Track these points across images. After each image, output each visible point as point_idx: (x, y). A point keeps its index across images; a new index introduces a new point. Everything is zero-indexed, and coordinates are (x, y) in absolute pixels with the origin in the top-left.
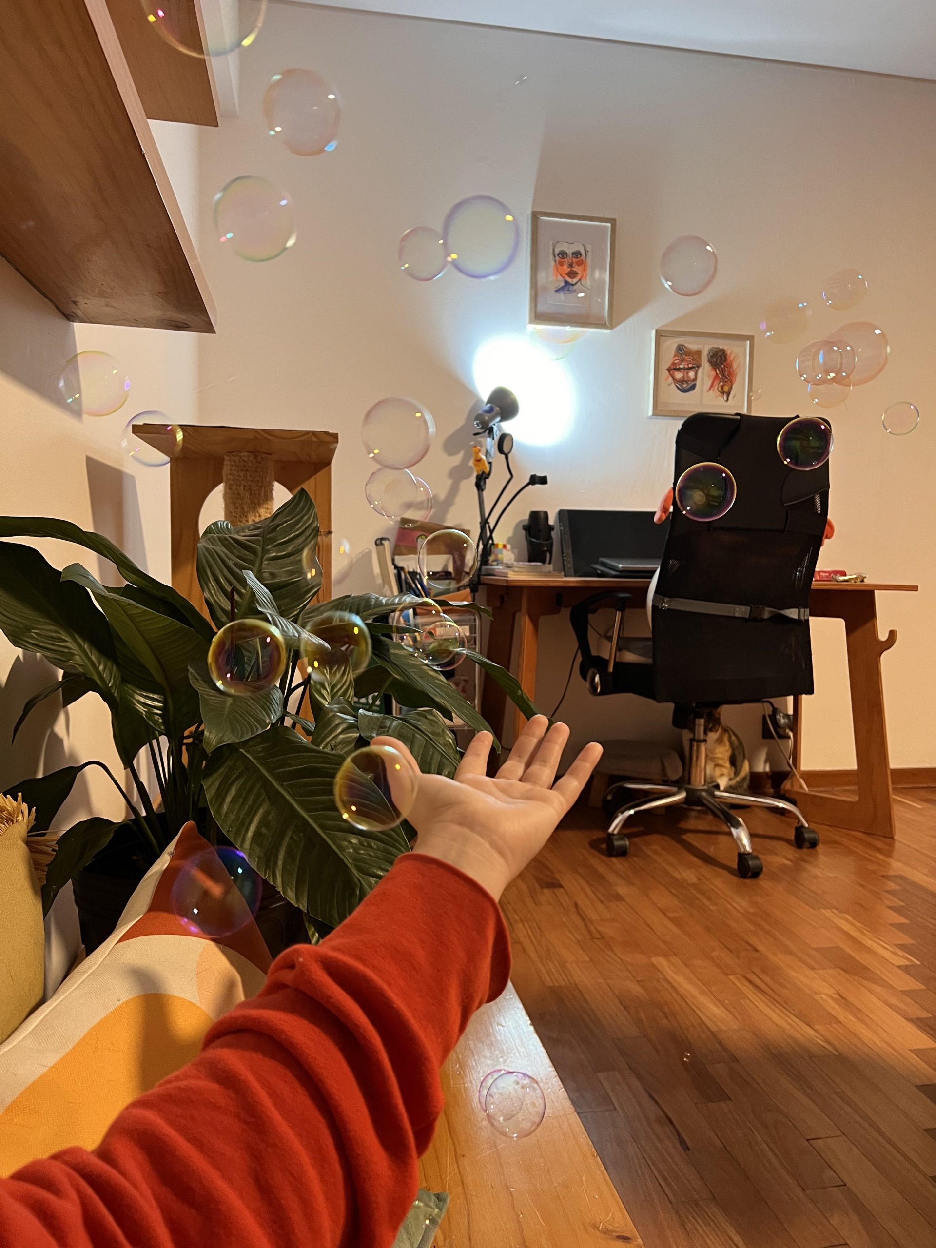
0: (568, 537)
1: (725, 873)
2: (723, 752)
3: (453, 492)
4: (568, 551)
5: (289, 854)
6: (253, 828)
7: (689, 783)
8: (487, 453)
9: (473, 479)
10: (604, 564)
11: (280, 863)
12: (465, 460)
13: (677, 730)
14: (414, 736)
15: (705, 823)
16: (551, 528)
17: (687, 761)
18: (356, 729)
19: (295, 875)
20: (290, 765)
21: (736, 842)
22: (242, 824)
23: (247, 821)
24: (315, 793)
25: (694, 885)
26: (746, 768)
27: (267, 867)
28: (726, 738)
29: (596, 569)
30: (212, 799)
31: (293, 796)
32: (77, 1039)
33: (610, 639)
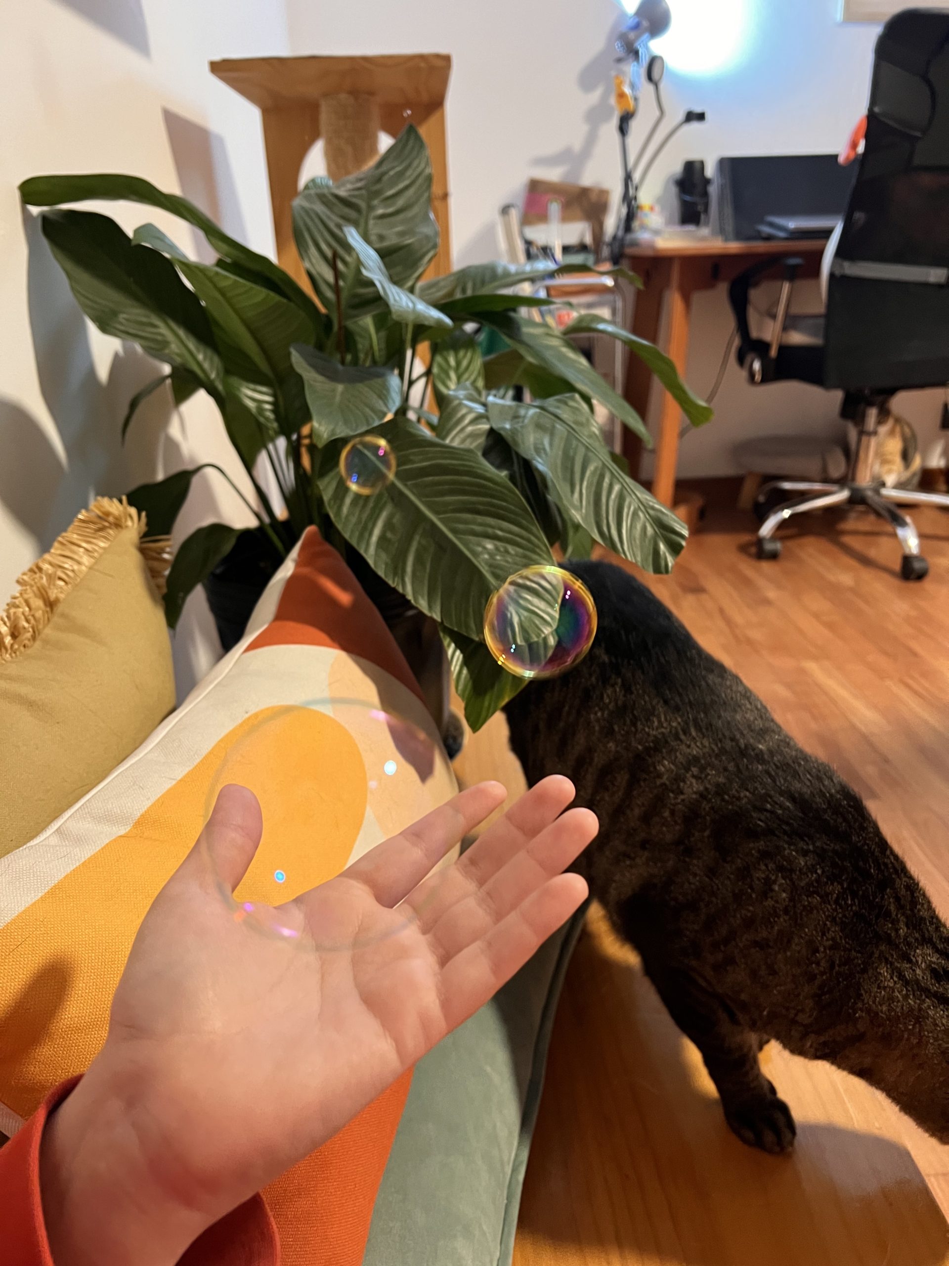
0: (728, 191)
1: (886, 576)
2: (894, 446)
3: (591, 140)
4: (729, 211)
5: (419, 560)
6: (377, 532)
7: (853, 479)
8: (633, 86)
9: (615, 122)
10: (772, 225)
11: (409, 569)
12: (604, 98)
13: (841, 422)
14: (554, 427)
15: (868, 523)
16: (707, 182)
17: (851, 457)
18: (484, 420)
19: (426, 582)
20: (413, 462)
21: (900, 543)
22: (365, 528)
23: (370, 525)
24: (443, 494)
25: (851, 590)
26: (917, 463)
27: (395, 574)
28: (898, 429)
29: (759, 232)
30: (330, 500)
31: (419, 497)
32: (204, 752)
33: (774, 317)
